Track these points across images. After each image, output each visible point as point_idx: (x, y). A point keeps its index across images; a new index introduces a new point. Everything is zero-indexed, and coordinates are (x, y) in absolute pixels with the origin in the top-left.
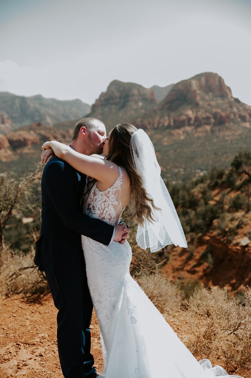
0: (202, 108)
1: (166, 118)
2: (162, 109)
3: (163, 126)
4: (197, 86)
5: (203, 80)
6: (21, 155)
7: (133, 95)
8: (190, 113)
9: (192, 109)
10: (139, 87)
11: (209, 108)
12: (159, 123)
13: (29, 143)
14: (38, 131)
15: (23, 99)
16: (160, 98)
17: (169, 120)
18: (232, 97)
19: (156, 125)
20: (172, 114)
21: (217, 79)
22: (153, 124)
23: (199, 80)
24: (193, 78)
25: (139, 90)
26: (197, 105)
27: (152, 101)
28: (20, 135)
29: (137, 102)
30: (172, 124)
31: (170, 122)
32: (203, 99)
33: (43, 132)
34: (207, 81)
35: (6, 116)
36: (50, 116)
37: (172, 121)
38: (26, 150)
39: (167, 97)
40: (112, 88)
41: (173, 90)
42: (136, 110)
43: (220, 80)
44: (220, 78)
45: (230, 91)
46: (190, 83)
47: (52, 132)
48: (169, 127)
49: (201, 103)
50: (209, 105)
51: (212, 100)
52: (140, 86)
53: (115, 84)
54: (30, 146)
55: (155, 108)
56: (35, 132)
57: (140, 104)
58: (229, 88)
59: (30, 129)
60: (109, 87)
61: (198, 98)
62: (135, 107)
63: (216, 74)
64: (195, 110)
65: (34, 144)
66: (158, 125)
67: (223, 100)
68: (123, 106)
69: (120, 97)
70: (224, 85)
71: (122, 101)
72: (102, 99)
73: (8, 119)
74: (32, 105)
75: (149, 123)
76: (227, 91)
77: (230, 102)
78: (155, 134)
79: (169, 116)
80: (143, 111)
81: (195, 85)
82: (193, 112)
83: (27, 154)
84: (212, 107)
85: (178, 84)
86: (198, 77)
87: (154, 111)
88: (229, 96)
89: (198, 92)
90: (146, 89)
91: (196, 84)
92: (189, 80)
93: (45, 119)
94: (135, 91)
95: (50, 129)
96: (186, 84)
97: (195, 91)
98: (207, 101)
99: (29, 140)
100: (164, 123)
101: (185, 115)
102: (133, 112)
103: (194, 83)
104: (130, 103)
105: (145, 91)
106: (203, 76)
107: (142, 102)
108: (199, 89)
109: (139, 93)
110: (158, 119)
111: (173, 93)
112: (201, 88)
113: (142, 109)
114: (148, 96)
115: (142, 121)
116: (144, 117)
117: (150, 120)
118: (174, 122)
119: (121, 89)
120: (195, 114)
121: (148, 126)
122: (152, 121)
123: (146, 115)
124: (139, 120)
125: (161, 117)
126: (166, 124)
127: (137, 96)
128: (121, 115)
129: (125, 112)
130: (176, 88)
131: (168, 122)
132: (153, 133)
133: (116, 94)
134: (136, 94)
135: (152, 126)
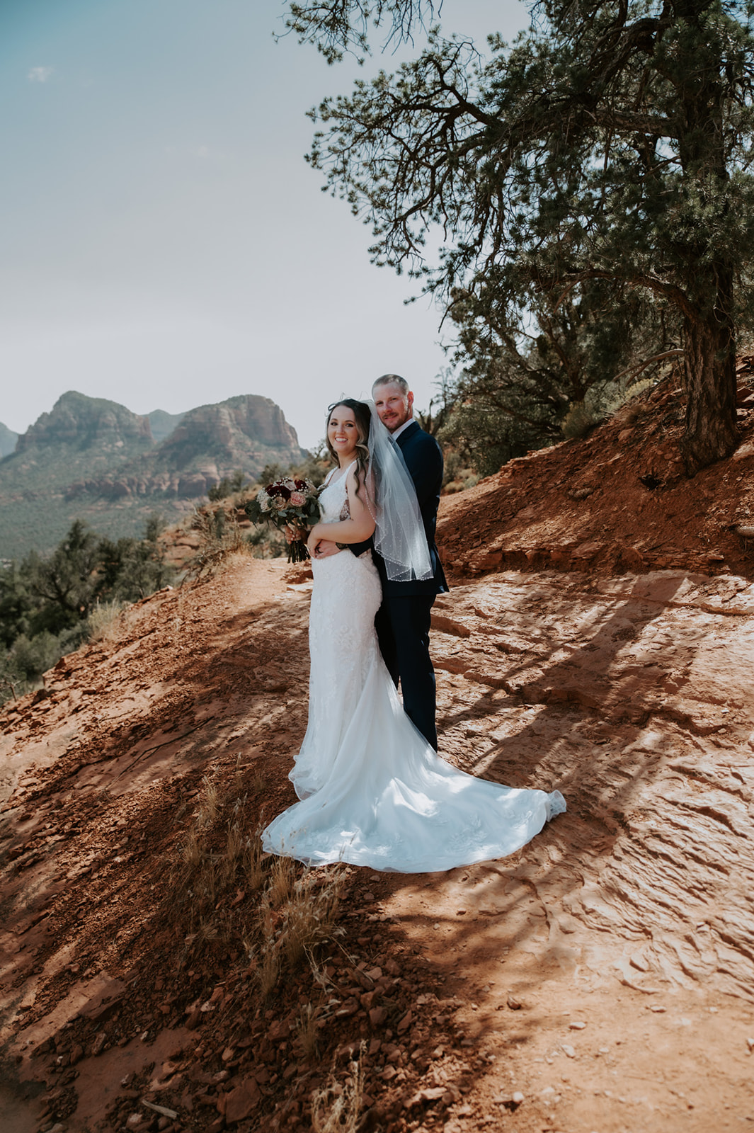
0: (238, 462)
1: (167, 476)
2: (161, 457)
3: (159, 490)
4: (231, 421)
5: (244, 408)
7: (106, 426)
8: (212, 469)
9: (217, 463)
10: (120, 410)
11: (251, 462)
12: (152, 484)
16: (160, 436)
17: (171, 479)
18: (298, 447)
19: (144, 487)
21: (270, 411)
22: (139, 485)
23: (237, 408)
24: (224, 403)
25: (118, 416)
26: (229, 455)
27: (144, 440)
29: (112, 441)
30: (176, 488)
31: (172, 484)
32: (240, 444)
34: (251, 412)
37: (177, 482)
39: (173, 434)
40: (65, 407)
41: (183, 423)
42: (110, 456)
43: (277, 413)
44: (277, 407)
45: (295, 437)
46: (218, 411)
48: (170, 494)
49: (235, 453)
50: (252, 457)
51: (257, 450)
52: (122, 408)
53: (70, 399)
55: (146, 454)
57: (120, 444)
58: (292, 430)
60: (58, 403)
61: (231, 444)
62: (108, 449)
63: (269, 401)
64: (222, 466)
66: (147, 489)
67: (280, 451)
68: (85, 446)
69: (80, 427)
70: (284, 422)
71: (84, 437)
72: (43, 427)
75: (131, 483)
76: (289, 434)
77: (292, 454)
78: (140, 506)
79: (171, 472)
80: (123, 458)
81: (226, 415)
82: (218, 470)
84: (257, 462)
85: (194, 411)
86: (234, 402)
87: (144, 459)
88: (293, 445)
89: (232, 431)
90: (134, 415)
91: (230, 414)
92: (216, 405)
94: (111, 418)
96: (209, 412)
97: (226, 429)
98: (248, 450)
100: (160, 485)
101: (203, 474)
102: (103, 458)
103: (225, 412)
104: (99, 440)
105: (131, 419)
106: (244, 402)
107: (122, 440)
108: (233, 426)
109: (119, 422)
110: (149, 476)
111: (184, 428)
112: (238, 423)
113: (123, 453)
114: (137, 430)
115: (116, 478)
116: (121, 471)
117: (132, 476)
118: (179, 485)
119: (83, 411)
120: (222, 473)
121: (129, 490)
122: (136, 480)
123: (127, 466)
124: (110, 475)
125: (155, 474)
126: (164, 488)
127: (115, 428)
128: (77, 462)
129: (87, 456)
130: (190, 420)
131: (168, 483)
132: (137, 503)
133: (72, 418)
134: (112, 424)
135: (135, 488)
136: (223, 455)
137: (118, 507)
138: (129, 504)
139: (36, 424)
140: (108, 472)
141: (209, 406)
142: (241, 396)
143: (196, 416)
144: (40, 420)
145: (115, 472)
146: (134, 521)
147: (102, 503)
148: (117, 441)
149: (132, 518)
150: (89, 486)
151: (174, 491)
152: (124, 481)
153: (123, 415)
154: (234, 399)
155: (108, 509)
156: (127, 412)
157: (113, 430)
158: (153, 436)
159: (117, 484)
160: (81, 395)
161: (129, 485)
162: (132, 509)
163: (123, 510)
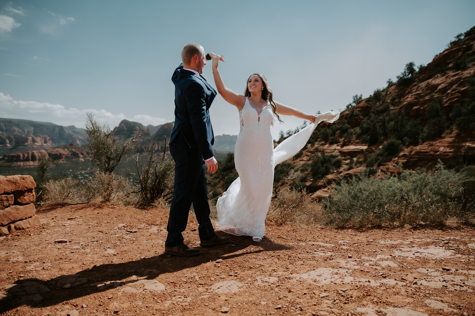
1: (157, 145)
2: (153, 140)
3: (154, 150)
6: (57, 165)
7: (136, 130)
10: (140, 125)
13: (64, 156)
14: (70, 149)
15: (61, 128)
16: (153, 133)
17: (158, 146)
19: (150, 149)
20: (160, 143)
22: (148, 149)
25: (139, 127)
27: (148, 134)
28: (57, 151)
30: (160, 149)
31: (159, 148)
33: (74, 150)
35: (48, 138)
36: (79, 139)
37: (160, 147)
38: (61, 161)
39: (157, 132)
40: (123, 125)
41: (161, 129)
47: (80, 150)
53: (124, 122)
54: (64, 159)
55: (150, 139)
56: (68, 150)
59: (65, 147)
60: (120, 124)
65: (67, 157)
66: (151, 149)
68: (129, 136)
69: (127, 131)
71: (129, 134)
72: (116, 131)
73: (49, 140)
74: (67, 132)
75: (146, 148)
78: (149, 155)
79: (158, 144)
83: (61, 164)
85: (164, 125)
87: (149, 140)
90: (144, 127)
92: (171, 123)
93: (76, 141)
94: (138, 128)
95: (79, 148)
99: (64, 154)
100: (155, 148)
104: (133, 135)
105: (144, 128)
109: (140, 129)
110: (151, 145)
111: (161, 130)
114: (146, 131)
115: (140, 146)
116: (142, 144)
117: (146, 146)
118: (161, 148)
119: (128, 125)
121: (145, 150)
122: (147, 147)
123: (144, 142)
124: (139, 145)
125: (153, 145)
126: (156, 149)
127: (139, 131)
131: (157, 148)
132: (148, 154)
133: (125, 128)
134: (138, 130)
135: (147, 149)
137: (142, 155)
138: (145, 154)
139: (114, 130)
141: (169, 123)
143: (165, 126)
144: (115, 129)
145: (140, 144)
146: (147, 160)
149: (147, 159)
151: (159, 150)
152: (143, 147)
153: (141, 127)
156: (142, 126)
158: (151, 133)
159: (141, 148)
160: (128, 121)
161: (145, 148)
162: (146, 156)
163: (144, 156)
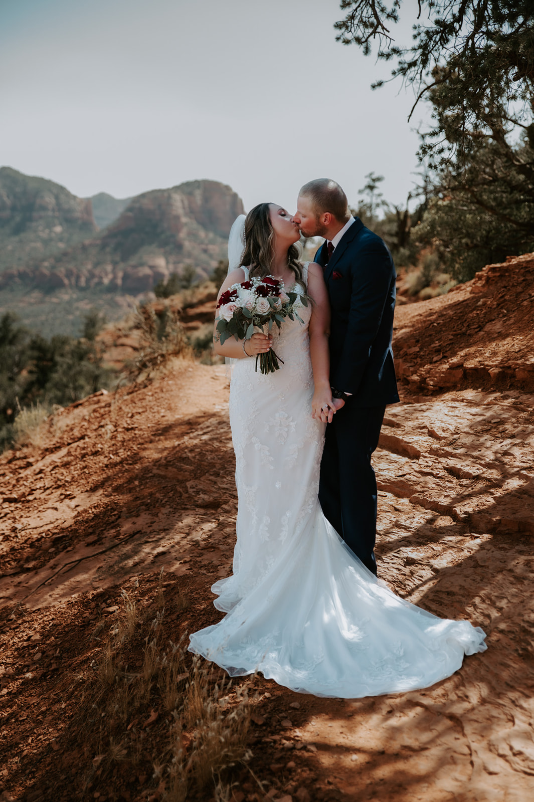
0: (189, 255)
1: (109, 268)
2: (104, 246)
3: (100, 283)
4: (184, 208)
5: (198, 195)
7: (44, 208)
8: (161, 263)
9: (166, 255)
10: (60, 191)
11: (204, 257)
12: (92, 275)
16: (103, 222)
17: (114, 272)
19: (83, 279)
20: (122, 261)
21: (228, 199)
22: (78, 278)
23: (190, 194)
24: (176, 189)
25: (57, 198)
26: (179, 247)
27: (86, 226)
29: (49, 226)
30: (119, 282)
31: (115, 277)
32: (192, 235)
34: (206, 199)
37: (120, 274)
39: (118, 221)
41: (130, 209)
42: (46, 242)
43: (235, 202)
44: (235, 196)
46: (169, 197)
48: (112, 288)
49: (187, 245)
50: (205, 251)
51: (212, 242)
52: (62, 189)
53: (4, 176)
55: (87, 242)
57: (58, 229)
61: (182, 235)
62: (44, 234)
63: (228, 188)
64: (172, 259)
66: (87, 282)
68: (19, 229)
69: (14, 208)
71: (18, 219)
75: (69, 274)
78: (78, 300)
79: (115, 263)
80: (61, 245)
81: (178, 203)
82: (167, 263)
84: (211, 256)
85: (143, 196)
86: (187, 188)
87: (84, 248)
89: (184, 220)
90: (75, 197)
91: (182, 201)
94: (49, 200)
96: (160, 198)
97: (177, 218)
98: (202, 243)
100: (101, 278)
101: (151, 267)
102: (39, 245)
103: (177, 198)
104: (34, 224)
105: (72, 202)
106: (198, 187)
107: (61, 224)
108: (186, 215)
109: (58, 204)
110: (89, 267)
111: (130, 214)
112: (191, 211)
113: (61, 240)
114: (77, 215)
115: (53, 267)
116: (58, 260)
117: (71, 266)
118: (123, 278)
119: (18, 190)
120: (171, 267)
121: (66, 281)
122: (75, 271)
123: (65, 254)
124: (46, 264)
125: (97, 264)
126: (106, 281)
127: (53, 210)
128: (10, 248)
129: (21, 241)
130: (137, 205)
131: (110, 276)
132: (75, 296)
133: (5, 199)
134: (50, 207)
135: (73, 280)
136: (174, 247)
137: (54, 300)
138: (66, 297)
140: (44, 260)
141: (160, 191)
142: (196, 182)
143: (145, 201)
145: (52, 260)
146: (71, 317)
147: (36, 295)
148: (55, 225)
149: (69, 313)
150: (22, 275)
151: (117, 284)
152: (61, 271)
153: (62, 197)
154: (187, 184)
155: (42, 302)
156: (68, 194)
157: (50, 213)
158: (95, 222)
159: (54, 275)
160: (17, 172)
161: (66, 276)
162: (69, 303)
163: (59, 304)
